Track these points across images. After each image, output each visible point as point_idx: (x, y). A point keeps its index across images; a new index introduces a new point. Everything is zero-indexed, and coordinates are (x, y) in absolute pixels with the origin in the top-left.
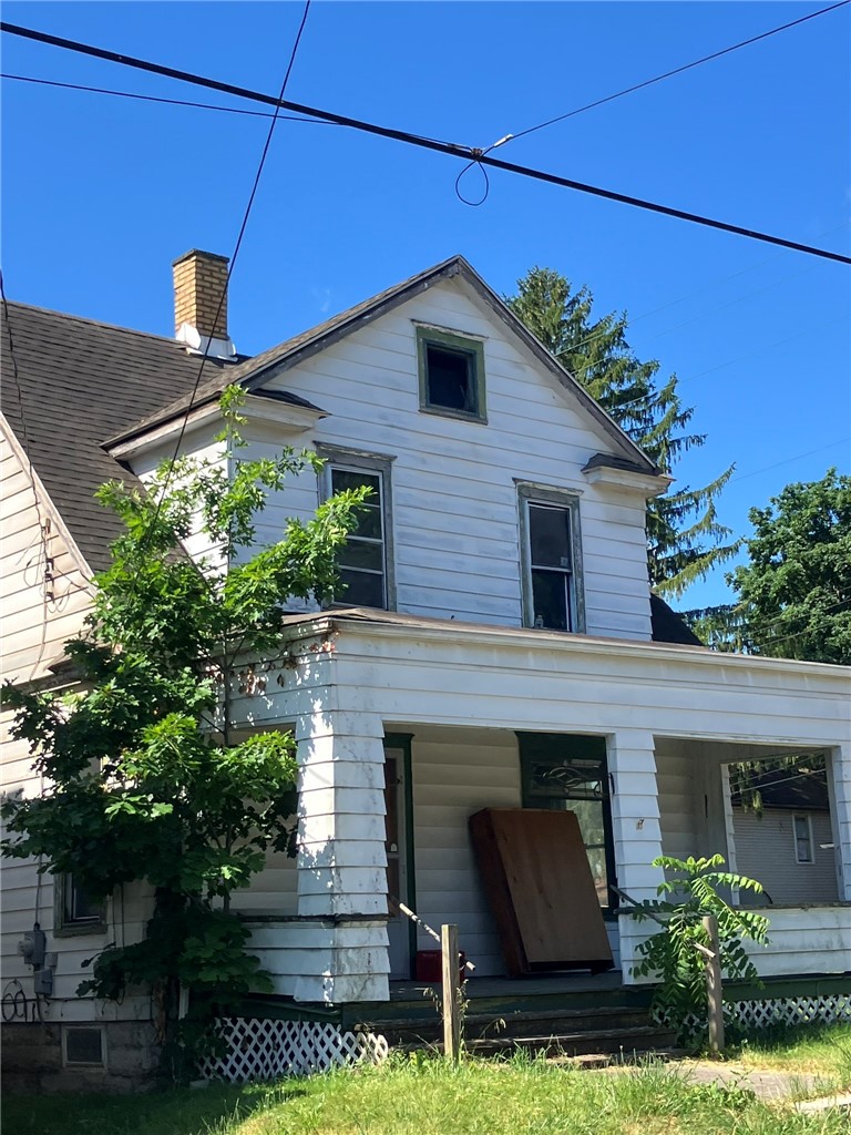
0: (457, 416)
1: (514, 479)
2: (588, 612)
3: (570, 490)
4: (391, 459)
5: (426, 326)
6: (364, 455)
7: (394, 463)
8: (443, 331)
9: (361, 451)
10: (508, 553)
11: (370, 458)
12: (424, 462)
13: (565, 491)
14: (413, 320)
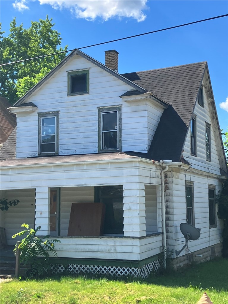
0: (79, 94)
1: (97, 107)
2: (122, 142)
3: (118, 105)
4: (58, 112)
5: (70, 71)
6: (51, 113)
7: (60, 113)
8: (75, 71)
9: (49, 112)
10: (94, 130)
11: (53, 113)
12: (68, 110)
13: (115, 106)
14: (66, 71)
